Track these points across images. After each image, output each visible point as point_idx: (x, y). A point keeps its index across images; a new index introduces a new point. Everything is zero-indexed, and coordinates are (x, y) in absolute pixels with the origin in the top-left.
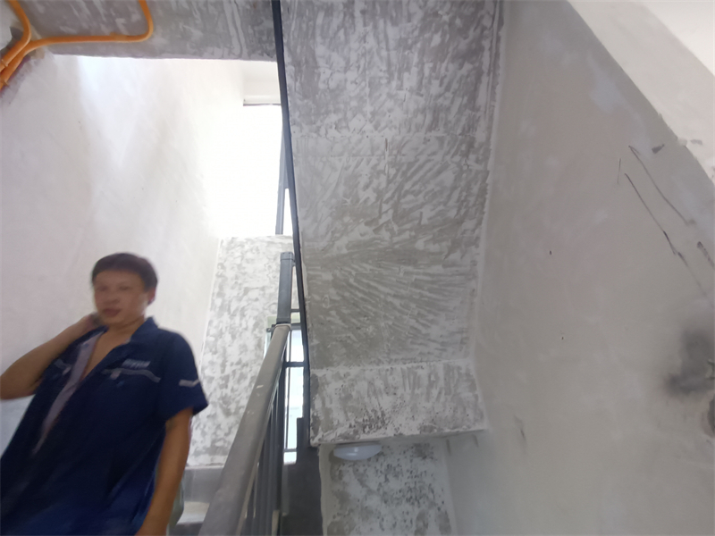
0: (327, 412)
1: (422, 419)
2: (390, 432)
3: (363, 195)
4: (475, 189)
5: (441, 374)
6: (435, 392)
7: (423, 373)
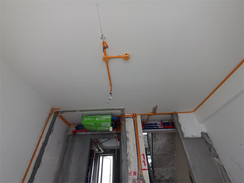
0: (156, 175)
1: (169, 177)
2: (165, 179)
3: (160, 148)
4: (174, 147)
5: (171, 170)
6: (170, 173)
7: (168, 170)
